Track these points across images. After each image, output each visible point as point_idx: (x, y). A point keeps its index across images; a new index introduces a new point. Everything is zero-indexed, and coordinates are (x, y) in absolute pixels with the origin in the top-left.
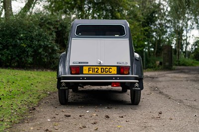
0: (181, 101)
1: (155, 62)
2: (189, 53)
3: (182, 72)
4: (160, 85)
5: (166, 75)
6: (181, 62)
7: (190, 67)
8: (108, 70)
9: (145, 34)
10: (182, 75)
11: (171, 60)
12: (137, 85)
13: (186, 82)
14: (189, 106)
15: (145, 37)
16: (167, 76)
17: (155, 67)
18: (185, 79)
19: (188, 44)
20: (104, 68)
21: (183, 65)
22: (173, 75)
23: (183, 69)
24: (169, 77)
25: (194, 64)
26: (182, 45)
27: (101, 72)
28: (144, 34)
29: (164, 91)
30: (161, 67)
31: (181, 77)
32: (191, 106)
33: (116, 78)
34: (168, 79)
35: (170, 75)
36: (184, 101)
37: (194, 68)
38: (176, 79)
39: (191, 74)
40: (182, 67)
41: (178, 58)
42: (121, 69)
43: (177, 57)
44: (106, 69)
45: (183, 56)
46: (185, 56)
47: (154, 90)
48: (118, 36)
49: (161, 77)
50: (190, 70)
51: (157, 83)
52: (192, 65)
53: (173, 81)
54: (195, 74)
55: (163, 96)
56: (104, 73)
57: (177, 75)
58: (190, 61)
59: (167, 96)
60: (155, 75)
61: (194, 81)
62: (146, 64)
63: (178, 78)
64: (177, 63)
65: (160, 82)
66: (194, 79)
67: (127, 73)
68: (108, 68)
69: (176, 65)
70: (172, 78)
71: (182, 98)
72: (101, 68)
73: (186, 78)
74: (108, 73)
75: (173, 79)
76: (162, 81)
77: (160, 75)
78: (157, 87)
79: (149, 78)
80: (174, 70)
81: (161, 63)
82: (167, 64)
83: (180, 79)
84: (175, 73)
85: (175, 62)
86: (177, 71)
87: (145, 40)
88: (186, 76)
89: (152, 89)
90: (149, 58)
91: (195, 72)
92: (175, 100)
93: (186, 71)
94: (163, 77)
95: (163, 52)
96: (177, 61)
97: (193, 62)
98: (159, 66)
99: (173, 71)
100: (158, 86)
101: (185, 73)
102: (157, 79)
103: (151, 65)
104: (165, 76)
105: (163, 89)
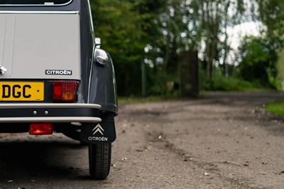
0: (212, 168)
1: (165, 84)
2: (231, 67)
3: (216, 101)
4: (168, 129)
5: (186, 108)
6: (216, 84)
7: (232, 93)
8: (21, 90)
9: (145, 28)
10: (217, 109)
11: (195, 80)
12: (99, 129)
13: (225, 122)
14: (232, 180)
15: (145, 34)
16: (186, 111)
17: (165, 93)
18: (224, 116)
19: (228, 48)
20: (12, 84)
21: (221, 89)
22: (199, 108)
23: (220, 97)
24: (190, 111)
25: (240, 88)
26: (217, 52)
27: (4, 96)
28: (143, 26)
29: (176, 142)
30: (176, 93)
31: (214, 113)
32: (237, 182)
33: (41, 112)
34: (188, 115)
35: (192, 108)
36: (220, 166)
37: (239, 94)
38: (205, 116)
39: (234, 106)
40: (218, 93)
41: (211, 76)
42: (55, 89)
43: (208, 74)
44: (17, 90)
45: (220, 73)
46: (224, 73)
47: (156, 140)
48: (52, 4)
49: (175, 112)
50: (233, 98)
51: (164, 125)
52: (236, 89)
53: (198, 119)
54: (242, 106)
55: (173, 155)
56: (11, 98)
57: (207, 108)
58: (232, 81)
59: (181, 154)
60: (164, 108)
61: (242, 119)
62: (148, 88)
63: (208, 113)
64: (208, 85)
65: (171, 122)
66: (241, 115)
67: (71, 98)
68: (22, 84)
69: (207, 89)
70: (196, 113)
71: (214, 160)
72: (4, 86)
73: (226, 113)
74: (22, 98)
75: (199, 116)
76: (175, 120)
77: (172, 108)
78: (161, 134)
79: (150, 115)
80: (203, 98)
81: (176, 86)
82: (188, 87)
83: (213, 116)
84: (203, 104)
85: (204, 84)
86: (208, 101)
87: (144, 41)
88: (225, 109)
89: (151, 138)
90: (152, 76)
91: (243, 102)
92: (199, 165)
93: (226, 100)
94: (178, 112)
95: (180, 64)
96: (207, 82)
97: (239, 84)
98: (172, 92)
99: (199, 101)
100: (165, 131)
101: (223, 103)
102: (165, 117)
103: (157, 88)
104: (182, 110)
105: (174, 137)
